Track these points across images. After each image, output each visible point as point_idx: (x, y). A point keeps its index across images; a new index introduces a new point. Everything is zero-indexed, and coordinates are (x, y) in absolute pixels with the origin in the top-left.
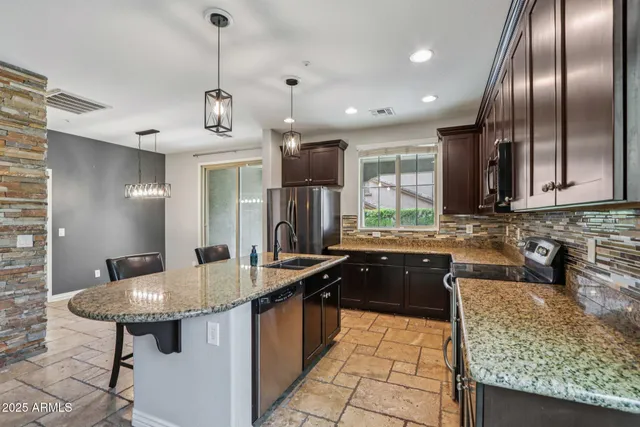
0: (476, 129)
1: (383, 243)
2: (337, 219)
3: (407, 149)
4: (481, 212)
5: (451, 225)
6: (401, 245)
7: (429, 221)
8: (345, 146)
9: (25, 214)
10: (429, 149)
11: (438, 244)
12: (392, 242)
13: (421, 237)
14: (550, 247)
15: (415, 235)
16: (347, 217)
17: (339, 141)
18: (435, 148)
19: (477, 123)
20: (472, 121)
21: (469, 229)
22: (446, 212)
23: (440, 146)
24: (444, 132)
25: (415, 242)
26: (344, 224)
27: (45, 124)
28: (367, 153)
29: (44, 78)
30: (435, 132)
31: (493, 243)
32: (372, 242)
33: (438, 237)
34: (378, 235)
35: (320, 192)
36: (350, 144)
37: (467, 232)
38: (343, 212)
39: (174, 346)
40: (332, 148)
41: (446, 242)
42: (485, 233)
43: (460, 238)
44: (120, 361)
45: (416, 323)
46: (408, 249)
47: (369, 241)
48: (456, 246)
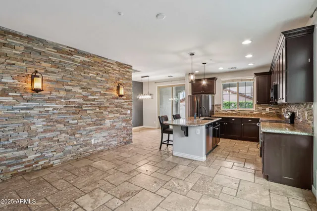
0: (270, 73)
1: (232, 114)
2: (213, 106)
3: (242, 80)
4: (271, 103)
5: (260, 108)
6: (239, 115)
7: (250, 106)
8: (216, 79)
9: (129, 104)
10: (251, 80)
11: (254, 115)
12: (236, 114)
13: (248, 112)
14: (289, 113)
15: (245, 112)
16: (217, 105)
17: (215, 78)
18: (253, 80)
19: (270, 71)
20: (268, 70)
22: (257, 103)
23: (255, 79)
24: (256, 74)
25: (245, 114)
26: (216, 108)
27: (131, 79)
28: (225, 82)
29: (131, 66)
30: (253, 74)
31: (278, 115)
32: (227, 114)
33: (255, 113)
34: (230, 112)
35: (208, 97)
36: (218, 78)
37: (267, 110)
38: (215, 104)
39: (187, 135)
40: (212, 80)
41: (258, 115)
42: (274, 111)
43: (264, 113)
44: (162, 143)
45: (246, 142)
46: (243, 117)
47: (226, 114)
48: (262, 116)
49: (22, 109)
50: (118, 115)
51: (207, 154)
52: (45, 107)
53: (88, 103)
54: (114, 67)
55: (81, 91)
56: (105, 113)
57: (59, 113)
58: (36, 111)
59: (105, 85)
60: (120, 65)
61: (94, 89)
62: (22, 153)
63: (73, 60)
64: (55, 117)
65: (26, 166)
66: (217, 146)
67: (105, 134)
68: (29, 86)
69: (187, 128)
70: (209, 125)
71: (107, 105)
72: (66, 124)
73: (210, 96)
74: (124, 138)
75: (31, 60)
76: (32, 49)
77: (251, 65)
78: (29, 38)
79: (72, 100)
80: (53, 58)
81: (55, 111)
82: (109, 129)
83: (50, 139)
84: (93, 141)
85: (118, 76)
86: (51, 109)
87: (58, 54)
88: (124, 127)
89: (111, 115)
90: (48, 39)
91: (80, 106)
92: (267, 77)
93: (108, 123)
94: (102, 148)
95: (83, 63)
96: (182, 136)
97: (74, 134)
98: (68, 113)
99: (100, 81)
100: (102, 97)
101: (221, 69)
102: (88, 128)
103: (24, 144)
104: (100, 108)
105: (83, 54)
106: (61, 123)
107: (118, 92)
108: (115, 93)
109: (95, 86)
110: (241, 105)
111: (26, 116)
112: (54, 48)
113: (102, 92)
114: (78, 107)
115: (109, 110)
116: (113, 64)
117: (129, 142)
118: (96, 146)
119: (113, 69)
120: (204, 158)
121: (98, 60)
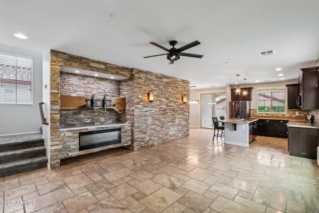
0: (298, 85)
1: (266, 117)
2: (250, 110)
3: (275, 89)
5: (290, 112)
7: (283, 111)
10: (283, 89)
11: (286, 117)
12: (270, 117)
13: (280, 116)
14: (311, 116)
15: (278, 115)
16: (253, 110)
17: (251, 88)
18: (285, 89)
19: (299, 83)
21: (297, 113)
22: (288, 108)
23: (287, 88)
24: (287, 86)
25: (277, 117)
26: (252, 112)
28: (260, 90)
29: (189, 81)
30: (285, 85)
32: (263, 117)
33: (286, 116)
34: (265, 115)
35: (246, 103)
36: (254, 87)
38: (252, 108)
39: (235, 129)
40: (249, 90)
41: (289, 117)
42: (303, 115)
43: (294, 116)
44: (214, 136)
45: (279, 139)
46: (276, 119)
47: (261, 117)
48: (292, 118)
49: (144, 112)
50: (182, 116)
51: (250, 143)
52: (151, 111)
53: (168, 108)
54: (180, 83)
55: (165, 100)
56: (176, 114)
57: (157, 114)
58: (148, 113)
59: (176, 96)
60: (183, 81)
61: (171, 99)
62: (144, 136)
63: (162, 82)
64: (155, 116)
65: (146, 143)
66: (255, 140)
67: (176, 129)
68: (146, 99)
69: (235, 125)
70: (250, 123)
71: (177, 109)
72: (160, 121)
73: (248, 102)
74: (185, 132)
75: (147, 84)
76: (147, 78)
77: (283, 79)
78: (146, 73)
79: (162, 106)
80: (155, 82)
81: (156, 113)
82: (178, 125)
83: (154, 129)
84: (170, 133)
85: (182, 89)
86: (154, 112)
87: (157, 79)
88: (185, 125)
89: (179, 116)
90: (153, 72)
91: (165, 110)
92: (296, 88)
93: (177, 121)
94: (174, 138)
95: (167, 83)
96: (232, 130)
97: (162, 128)
98: (160, 114)
99: (174, 94)
100: (175, 104)
101: (257, 81)
102: (169, 124)
103: (145, 131)
104: (174, 111)
105: (167, 77)
106: (157, 120)
107: (182, 101)
108: (181, 101)
109: (171, 96)
110: (274, 108)
111: (146, 116)
112: (155, 76)
113: (175, 101)
114: (164, 111)
115: (178, 112)
116: (180, 82)
117: (187, 135)
118: (172, 136)
119: (180, 85)
120: (248, 145)
121: (172, 80)
